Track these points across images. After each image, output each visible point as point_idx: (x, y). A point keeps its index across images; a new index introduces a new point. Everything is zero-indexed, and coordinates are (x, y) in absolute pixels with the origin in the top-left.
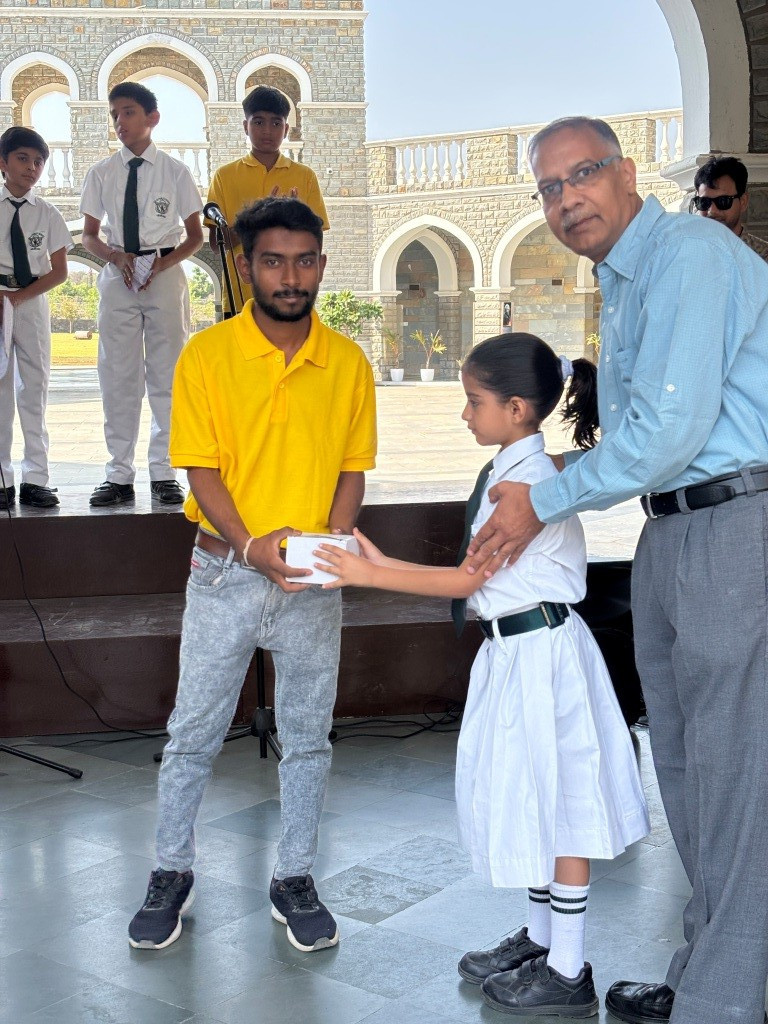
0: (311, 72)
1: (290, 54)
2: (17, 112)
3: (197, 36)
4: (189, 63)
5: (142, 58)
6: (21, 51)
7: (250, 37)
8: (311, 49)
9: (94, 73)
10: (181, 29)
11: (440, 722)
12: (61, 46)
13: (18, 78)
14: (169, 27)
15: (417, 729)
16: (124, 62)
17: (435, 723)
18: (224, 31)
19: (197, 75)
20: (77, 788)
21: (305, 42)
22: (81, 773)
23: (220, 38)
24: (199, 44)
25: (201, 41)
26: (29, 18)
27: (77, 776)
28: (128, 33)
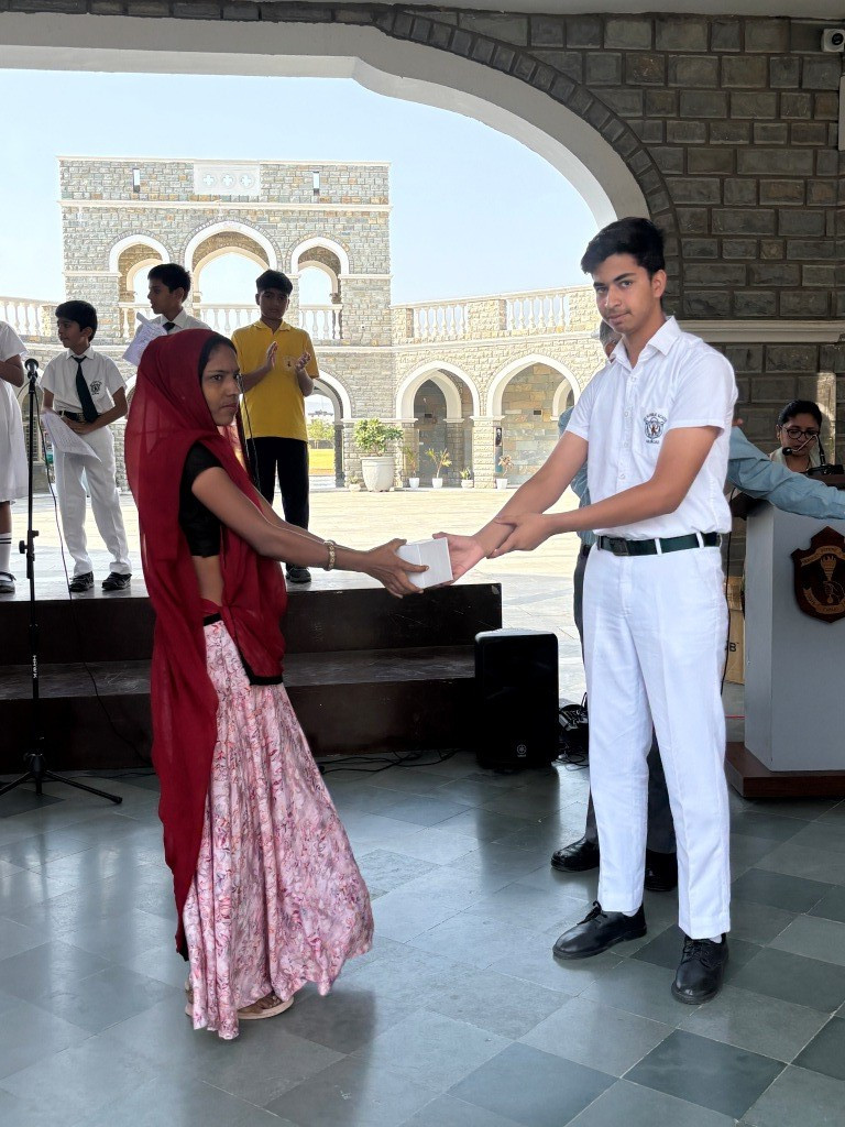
0: (349, 251)
1: (333, 237)
2: (123, 281)
3: (262, 223)
4: (256, 244)
5: (220, 240)
6: (125, 234)
7: (302, 224)
8: (349, 234)
9: (182, 251)
10: (249, 217)
11: (407, 759)
12: (157, 230)
13: (123, 254)
14: (240, 216)
15: (388, 764)
16: (205, 243)
17: (401, 760)
18: (283, 220)
19: (262, 253)
20: (116, 811)
21: (344, 228)
22: (121, 799)
23: (279, 225)
24: (263, 229)
25: (265, 227)
26: (132, 209)
27: (118, 801)
28: (208, 221)
